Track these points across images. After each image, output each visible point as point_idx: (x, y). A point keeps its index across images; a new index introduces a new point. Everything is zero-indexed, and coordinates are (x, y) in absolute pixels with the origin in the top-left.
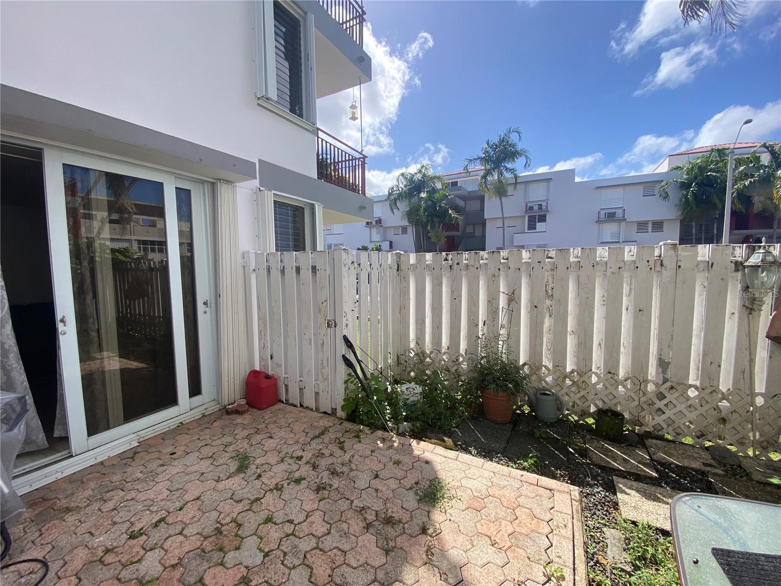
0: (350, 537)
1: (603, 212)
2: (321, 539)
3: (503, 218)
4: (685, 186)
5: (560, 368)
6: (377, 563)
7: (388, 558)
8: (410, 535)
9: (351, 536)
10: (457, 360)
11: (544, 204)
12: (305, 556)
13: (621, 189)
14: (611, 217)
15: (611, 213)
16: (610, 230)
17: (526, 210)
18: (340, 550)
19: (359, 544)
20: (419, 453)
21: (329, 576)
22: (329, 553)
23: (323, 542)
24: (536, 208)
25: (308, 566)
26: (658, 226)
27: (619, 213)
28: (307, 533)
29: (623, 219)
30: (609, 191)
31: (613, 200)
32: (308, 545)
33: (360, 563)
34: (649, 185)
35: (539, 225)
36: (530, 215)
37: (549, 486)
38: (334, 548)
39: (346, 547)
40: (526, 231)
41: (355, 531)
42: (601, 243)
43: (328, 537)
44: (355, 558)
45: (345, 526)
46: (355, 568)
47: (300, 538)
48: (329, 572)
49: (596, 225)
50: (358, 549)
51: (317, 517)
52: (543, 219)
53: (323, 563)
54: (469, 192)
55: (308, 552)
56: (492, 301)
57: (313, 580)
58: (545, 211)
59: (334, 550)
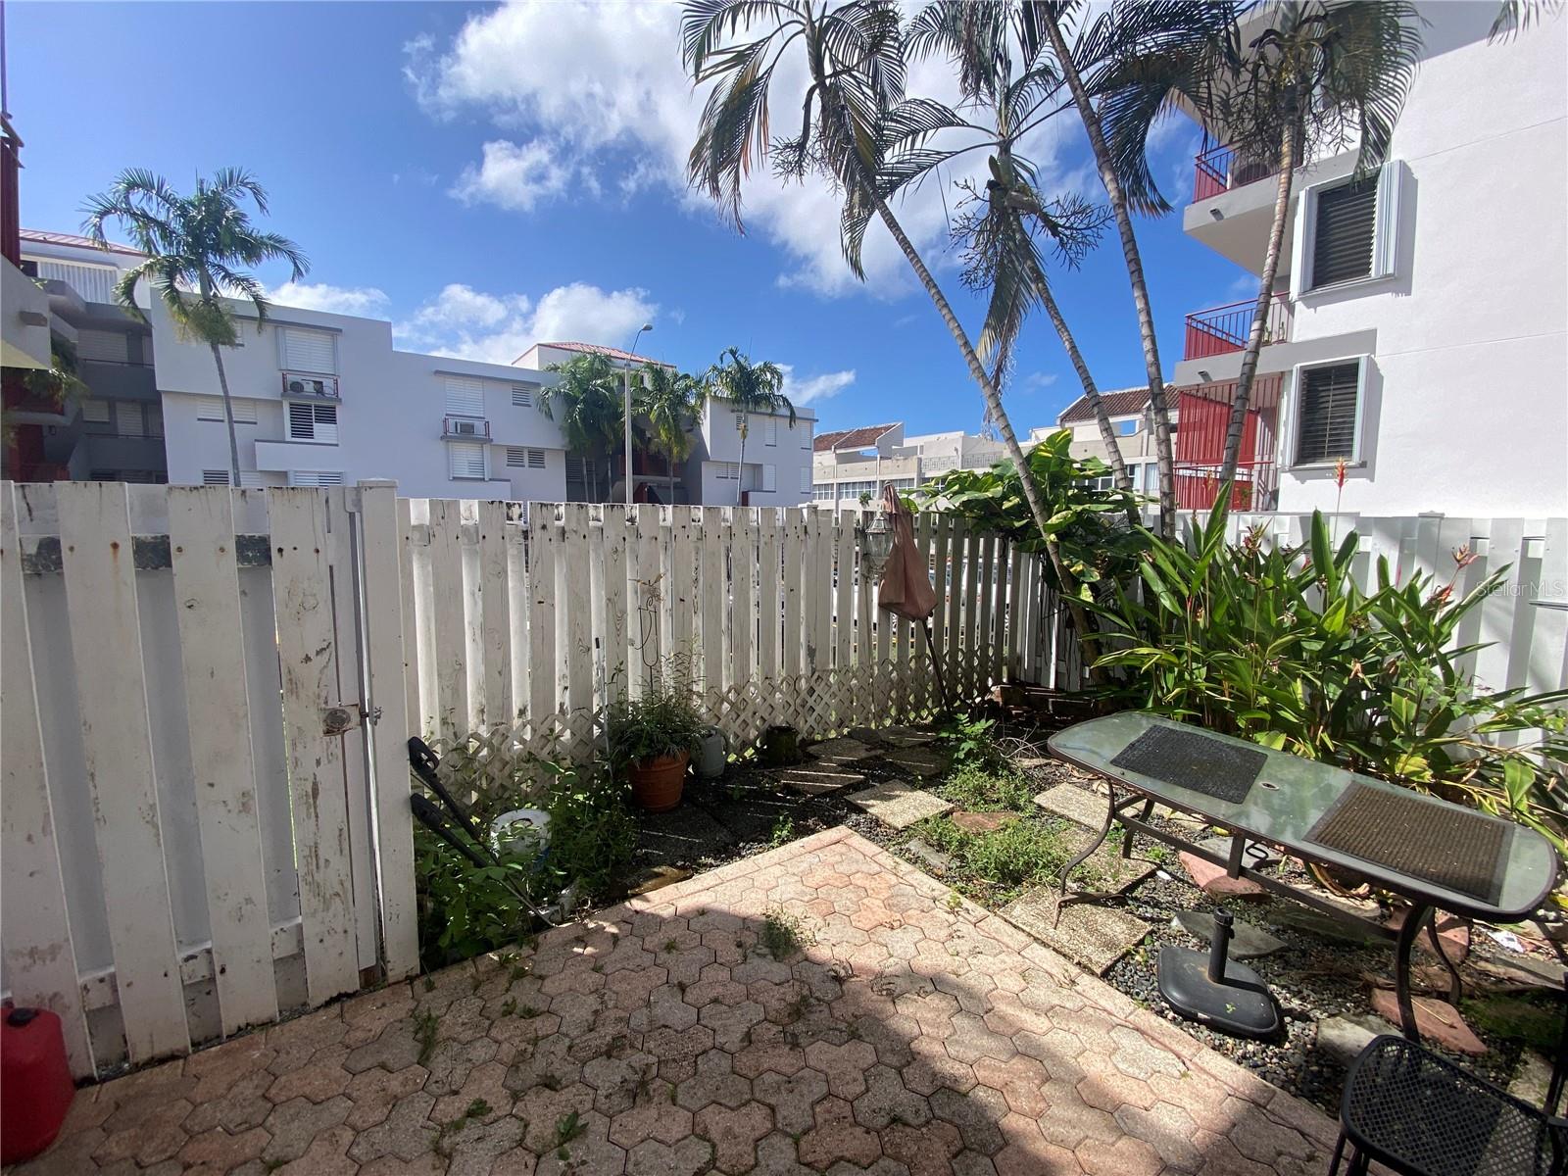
0: (802, 1078)
1: (451, 422)
2: (779, 1125)
3: (227, 398)
4: (570, 400)
5: (716, 690)
6: (871, 1058)
7: (867, 1039)
8: (836, 999)
9: (800, 1074)
10: (552, 730)
11: (328, 383)
12: (808, 1165)
13: (478, 384)
14: (466, 432)
15: (467, 425)
16: (465, 456)
17: (285, 390)
18: (819, 1102)
19: (824, 1067)
20: (671, 910)
21: (868, 1132)
22: (820, 1120)
23: (790, 1125)
24: (309, 388)
25: (832, 1164)
26: (537, 457)
27: (479, 426)
28: (750, 1149)
29: (486, 440)
30: (459, 383)
31: (470, 402)
32: (782, 1152)
33: (861, 1078)
34: (519, 386)
35: (318, 428)
36: (293, 401)
37: (835, 839)
38: (813, 1109)
39: (820, 1089)
40: (288, 437)
41: (792, 1065)
42: (454, 478)
43: (781, 1113)
44: (848, 1083)
45: (770, 1078)
46: (867, 1090)
47: (756, 1165)
48: (859, 1131)
49: (442, 444)
50: (832, 1073)
51: (716, 1121)
52: (328, 415)
53: (836, 1137)
54: (88, 304)
55: (798, 1157)
56: (614, 600)
57: (865, 1162)
58: (331, 399)
59: (818, 1110)
